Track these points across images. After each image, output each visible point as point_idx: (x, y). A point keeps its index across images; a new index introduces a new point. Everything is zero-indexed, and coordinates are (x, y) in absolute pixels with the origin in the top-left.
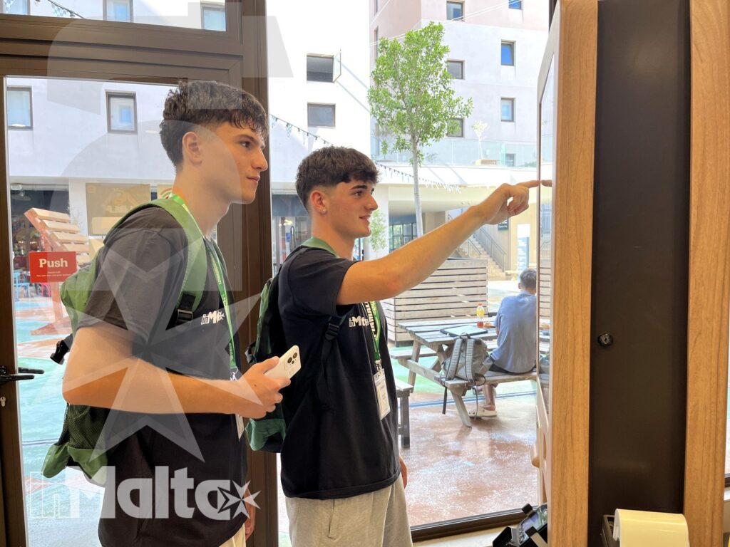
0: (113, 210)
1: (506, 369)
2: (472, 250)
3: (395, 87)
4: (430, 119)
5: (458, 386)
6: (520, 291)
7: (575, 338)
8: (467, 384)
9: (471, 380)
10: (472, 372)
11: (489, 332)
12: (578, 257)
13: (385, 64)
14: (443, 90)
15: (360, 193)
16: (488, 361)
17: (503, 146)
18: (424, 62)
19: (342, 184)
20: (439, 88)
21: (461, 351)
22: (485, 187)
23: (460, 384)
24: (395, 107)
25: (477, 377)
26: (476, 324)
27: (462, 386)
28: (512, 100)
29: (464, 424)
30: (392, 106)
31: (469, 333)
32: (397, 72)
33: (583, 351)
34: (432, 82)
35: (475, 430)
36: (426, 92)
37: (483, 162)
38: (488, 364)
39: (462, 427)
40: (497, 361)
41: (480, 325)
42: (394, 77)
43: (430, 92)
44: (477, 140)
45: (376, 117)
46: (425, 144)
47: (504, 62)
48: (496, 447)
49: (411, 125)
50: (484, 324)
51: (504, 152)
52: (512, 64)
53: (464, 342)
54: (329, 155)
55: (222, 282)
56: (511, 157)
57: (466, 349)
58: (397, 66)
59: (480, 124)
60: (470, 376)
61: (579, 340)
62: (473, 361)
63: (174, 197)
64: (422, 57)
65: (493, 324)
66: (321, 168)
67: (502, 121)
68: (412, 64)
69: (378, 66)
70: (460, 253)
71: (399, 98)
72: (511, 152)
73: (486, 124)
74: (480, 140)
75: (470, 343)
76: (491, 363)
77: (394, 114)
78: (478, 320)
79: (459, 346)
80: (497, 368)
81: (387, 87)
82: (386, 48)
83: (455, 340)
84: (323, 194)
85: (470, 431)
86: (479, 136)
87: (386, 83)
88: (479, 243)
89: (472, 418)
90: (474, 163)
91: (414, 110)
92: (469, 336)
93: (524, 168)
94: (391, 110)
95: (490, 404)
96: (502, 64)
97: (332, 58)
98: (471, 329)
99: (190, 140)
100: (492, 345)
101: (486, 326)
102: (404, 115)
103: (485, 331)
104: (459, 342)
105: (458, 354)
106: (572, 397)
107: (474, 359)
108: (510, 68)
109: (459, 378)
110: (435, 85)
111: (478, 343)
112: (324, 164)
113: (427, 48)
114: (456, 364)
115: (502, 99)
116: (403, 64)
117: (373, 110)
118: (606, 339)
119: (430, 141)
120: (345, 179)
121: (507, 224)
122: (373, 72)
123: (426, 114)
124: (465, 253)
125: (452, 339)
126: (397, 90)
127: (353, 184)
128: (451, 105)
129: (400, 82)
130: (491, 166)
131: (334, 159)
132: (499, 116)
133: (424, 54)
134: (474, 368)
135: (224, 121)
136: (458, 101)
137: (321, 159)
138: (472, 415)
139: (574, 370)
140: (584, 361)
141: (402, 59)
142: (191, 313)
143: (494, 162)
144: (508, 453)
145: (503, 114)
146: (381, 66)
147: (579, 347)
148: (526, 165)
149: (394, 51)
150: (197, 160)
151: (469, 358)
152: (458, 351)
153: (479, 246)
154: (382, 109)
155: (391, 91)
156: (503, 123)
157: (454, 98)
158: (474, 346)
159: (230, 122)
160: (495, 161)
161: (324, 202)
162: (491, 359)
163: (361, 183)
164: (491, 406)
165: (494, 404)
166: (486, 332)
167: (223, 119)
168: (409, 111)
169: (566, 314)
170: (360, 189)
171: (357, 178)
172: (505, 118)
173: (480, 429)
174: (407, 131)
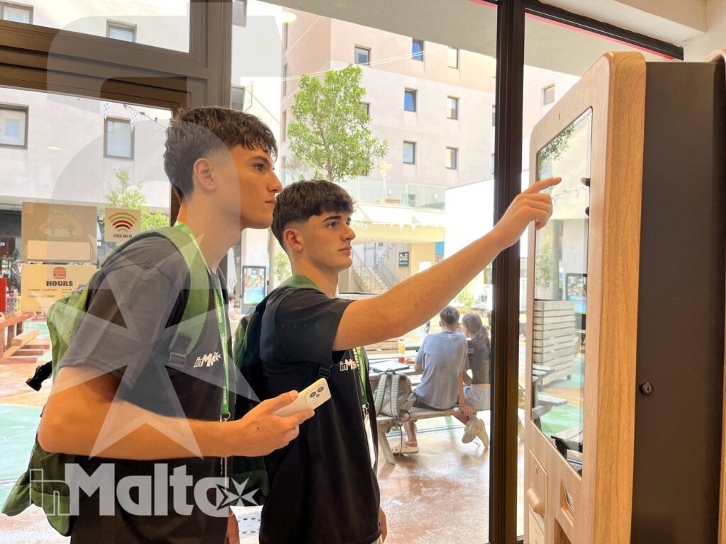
0: (53, 233)
1: (432, 405)
2: (373, 284)
3: (314, 123)
4: (346, 157)
5: (383, 422)
6: (441, 328)
7: (621, 386)
8: (392, 421)
9: (396, 417)
10: (397, 408)
11: (411, 367)
12: (625, 306)
13: (304, 100)
14: (361, 129)
15: (333, 224)
16: (412, 398)
17: (407, 187)
18: (342, 101)
19: (314, 219)
20: (357, 128)
21: (386, 387)
22: (389, 225)
23: (385, 421)
24: (314, 142)
25: (402, 412)
26: (397, 360)
27: (387, 422)
28: (414, 144)
29: (387, 462)
30: (311, 141)
31: (393, 368)
32: (316, 109)
33: (629, 400)
34: (350, 121)
35: (397, 467)
36: (343, 130)
37: (388, 201)
38: (412, 400)
39: (386, 464)
40: (420, 398)
41: (402, 360)
42: (313, 113)
43: (348, 131)
44: (382, 179)
45: (294, 151)
46: (341, 180)
47: (406, 109)
48: (421, 484)
49: (329, 161)
50: (405, 359)
51: (406, 192)
52: (415, 110)
53: (389, 377)
54: (298, 190)
55: (223, 320)
56: (412, 197)
57: (391, 385)
58: (316, 103)
59: (385, 165)
60: (395, 413)
61: (625, 389)
62: (398, 397)
63: (181, 226)
64: (340, 96)
65: (414, 359)
66: (291, 203)
67: (404, 162)
68: (330, 102)
69: (297, 102)
70: (363, 287)
71: (317, 133)
72: (412, 193)
73: (391, 165)
74: (384, 180)
75: (395, 379)
76: (415, 399)
77: (312, 149)
78: (400, 355)
79: (384, 381)
80: (421, 404)
81: (306, 122)
82: (307, 85)
83: (380, 376)
84: (295, 231)
85: (393, 468)
86: (384, 176)
87: (305, 118)
88: (381, 278)
89: (396, 455)
90: (378, 201)
91: (331, 147)
92: (394, 372)
93: (425, 209)
94: (310, 145)
95: (412, 440)
96: (405, 110)
97: (243, 89)
98: (393, 365)
99: (202, 167)
100: (416, 380)
101: (407, 362)
102: (321, 151)
103: (407, 366)
104: (384, 377)
105: (383, 390)
106: (618, 447)
107: (400, 394)
108: (413, 114)
109: (384, 415)
110: (353, 125)
111: (403, 379)
112: (294, 199)
113: (345, 88)
114: (381, 400)
115: (405, 142)
116: (322, 101)
117: (291, 143)
118: (648, 388)
119: (346, 177)
120: (316, 211)
121: (408, 261)
122: (293, 107)
123: (342, 151)
124: (367, 287)
125: (377, 374)
126: (315, 126)
127: (325, 215)
128: (368, 145)
129: (319, 118)
130: (394, 205)
131: (304, 193)
132: (401, 159)
133: (342, 94)
134: (399, 404)
135: (235, 145)
136: (374, 141)
137: (291, 195)
138: (394, 451)
139: (620, 419)
140: (630, 410)
141: (322, 97)
142: (184, 356)
143: (397, 201)
144: (434, 491)
145: (404, 156)
146: (300, 102)
147: (625, 396)
148: (426, 206)
149: (314, 88)
150: (212, 187)
151: (394, 393)
152: (384, 387)
153: (380, 281)
154: (301, 144)
155: (308, 126)
156: (405, 165)
157: (371, 138)
158: (399, 382)
159: (243, 144)
160: (399, 201)
161: (298, 239)
162: (415, 395)
163: (333, 214)
164: (413, 443)
165: (416, 440)
166: (408, 368)
167: (236, 142)
168: (327, 148)
169: (613, 363)
170: (333, 220)
171: (329, 210)
172: (406, 160)
173: (402, 466)
174: (324, 166)
